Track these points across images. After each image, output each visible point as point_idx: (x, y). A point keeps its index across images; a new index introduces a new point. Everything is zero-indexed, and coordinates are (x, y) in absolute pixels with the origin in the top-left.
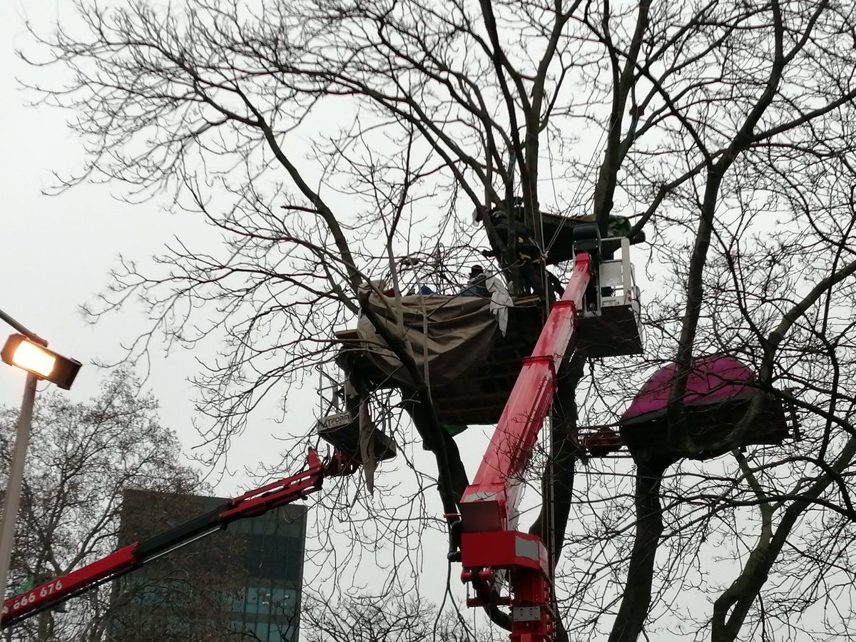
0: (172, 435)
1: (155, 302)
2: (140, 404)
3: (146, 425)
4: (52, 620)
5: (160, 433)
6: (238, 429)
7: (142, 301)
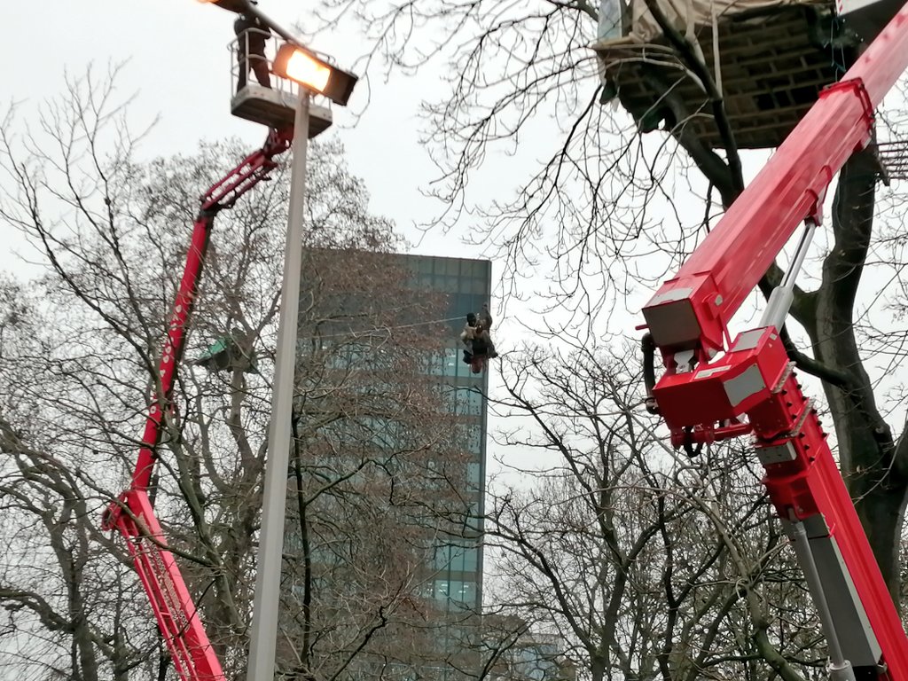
0: (359, 183)
1: (372, 19)
2: (326, 149)
3: (333, 172)
4: (244, 380)
5: (346, 182)
6: (475, 162)
7: (358, 19)
